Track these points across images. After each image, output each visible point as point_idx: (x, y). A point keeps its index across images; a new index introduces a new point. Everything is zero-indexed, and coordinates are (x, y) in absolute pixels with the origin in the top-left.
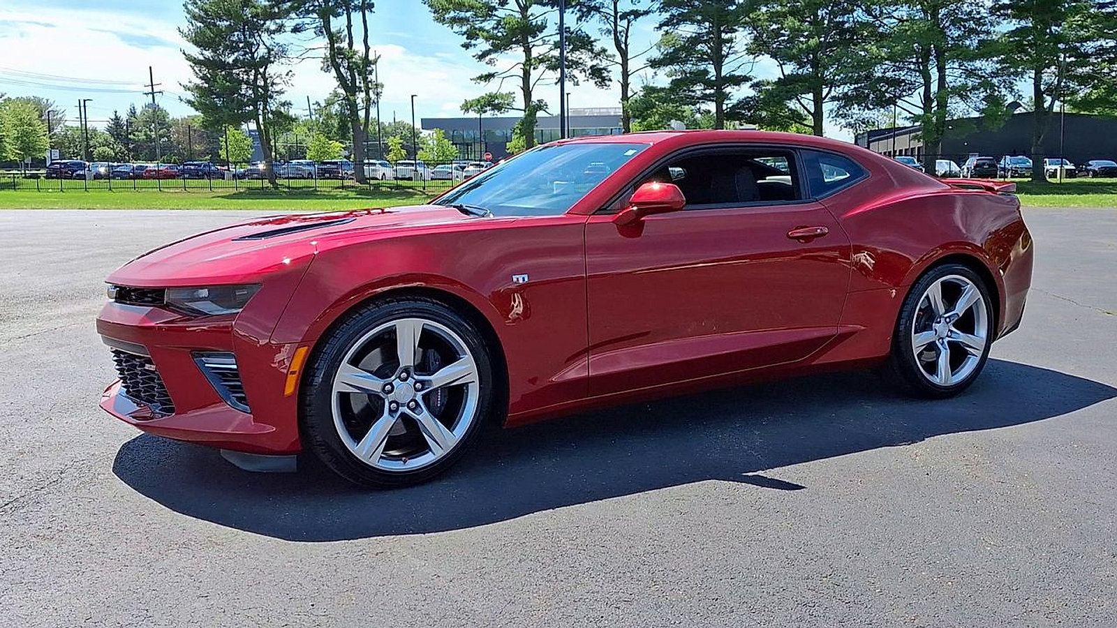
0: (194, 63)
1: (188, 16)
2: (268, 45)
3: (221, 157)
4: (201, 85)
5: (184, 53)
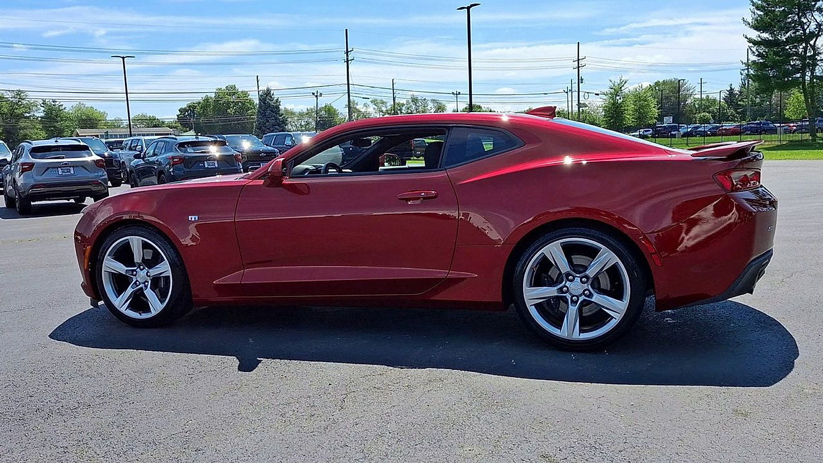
0: (753, 44)
1: (752, 8)
2: (818, 21)
3: (786, 116)
4: (757, 61)
5: (746, 38)
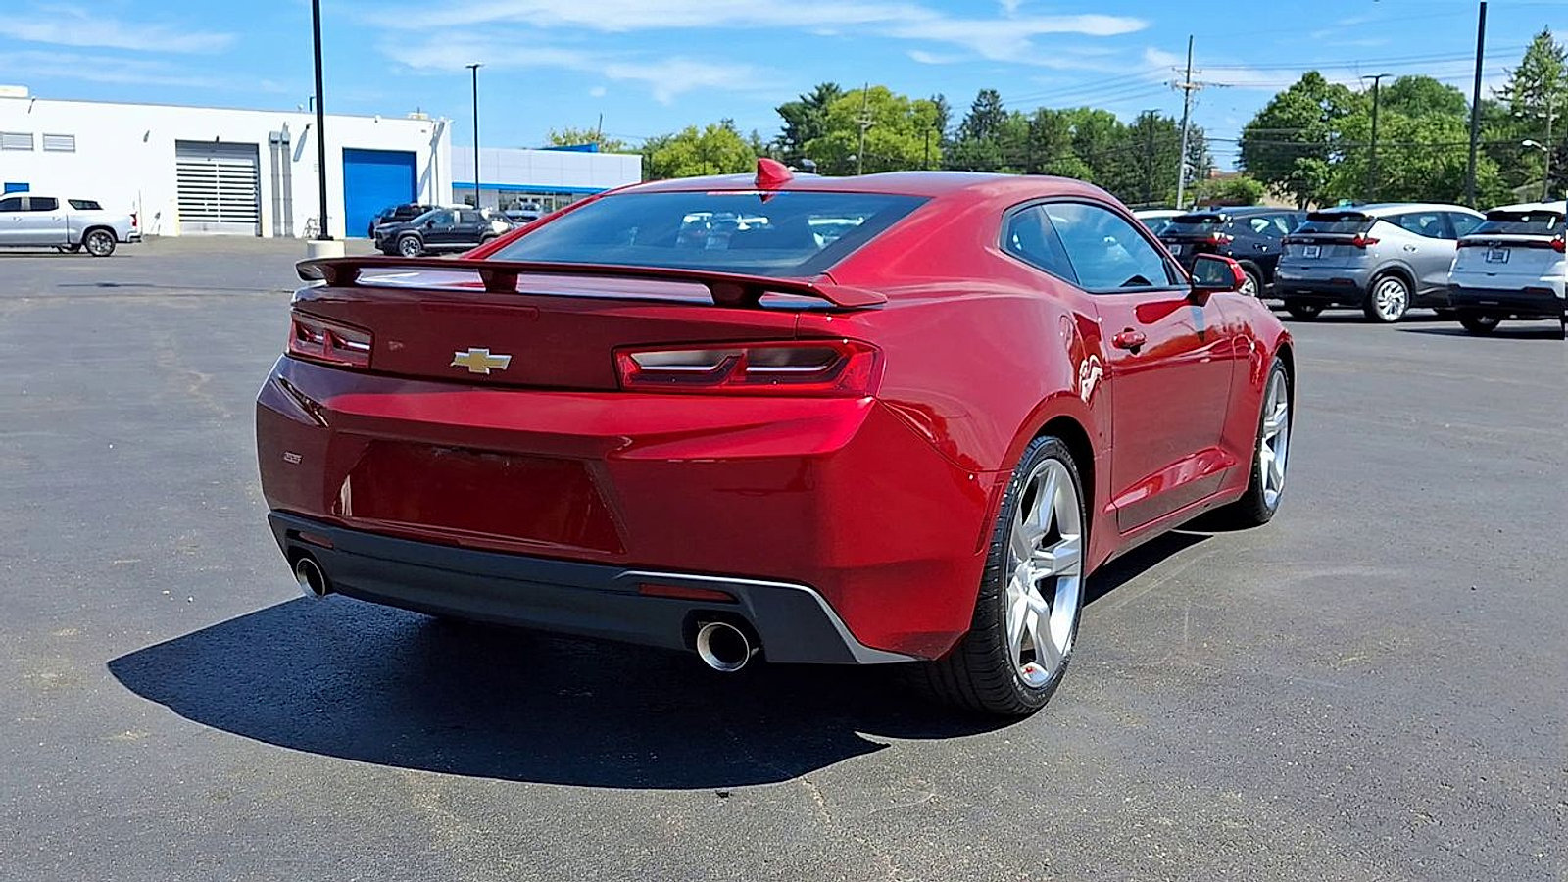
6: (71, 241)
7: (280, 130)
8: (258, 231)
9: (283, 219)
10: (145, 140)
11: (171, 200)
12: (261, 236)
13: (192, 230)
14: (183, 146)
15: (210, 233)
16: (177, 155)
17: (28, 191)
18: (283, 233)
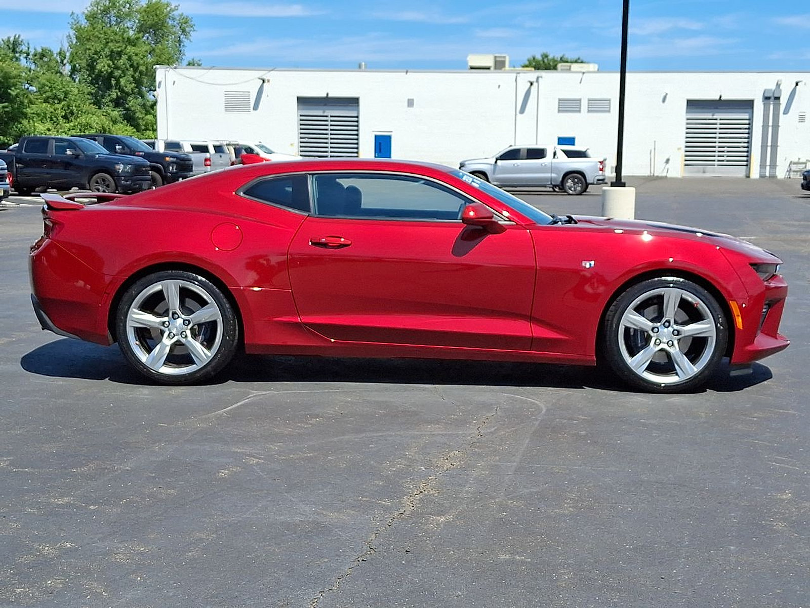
6: (553, 183)
7: (773, 87)
8: (748, 173)
9: (768, 163)
10: (664, 101)
11: (679, 149)
12: (749, 177)
13: (694, 173)
14: (693, 105)
15: (708, 175)
16: (687, 112)
17: (574, 145)
18: (767, 174)
